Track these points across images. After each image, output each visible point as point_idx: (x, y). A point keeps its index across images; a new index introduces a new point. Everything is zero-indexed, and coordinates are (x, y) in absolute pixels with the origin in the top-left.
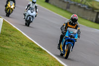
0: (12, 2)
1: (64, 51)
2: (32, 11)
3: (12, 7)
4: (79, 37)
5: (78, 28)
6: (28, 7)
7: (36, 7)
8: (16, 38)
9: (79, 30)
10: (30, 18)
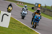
0: (11, 7)
1: (34, 25)
3: (11, 9)
7: (27, 9)
9: (41, 15)
10: (24, 15)
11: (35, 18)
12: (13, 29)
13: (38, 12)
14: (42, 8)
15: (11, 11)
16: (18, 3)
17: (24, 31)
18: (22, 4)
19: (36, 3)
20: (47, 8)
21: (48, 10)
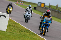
0: (11, 7)
1: (43, 31)
2: (29, 13)
3: (11, 10)
4: (51, 22)
5: (51, 18)
6: (26, 10)
8: (18, 27)
10: (28, 17)
11: (44, 22)
12: (12, 33)
13: (48, 14)
14: (46, 8)
15: (11, 12)
16: (18, 2)
17: (24, 35)
18: (23, 3)
19: (39, 2)
20: (51, 8)
21: (52, 10)
